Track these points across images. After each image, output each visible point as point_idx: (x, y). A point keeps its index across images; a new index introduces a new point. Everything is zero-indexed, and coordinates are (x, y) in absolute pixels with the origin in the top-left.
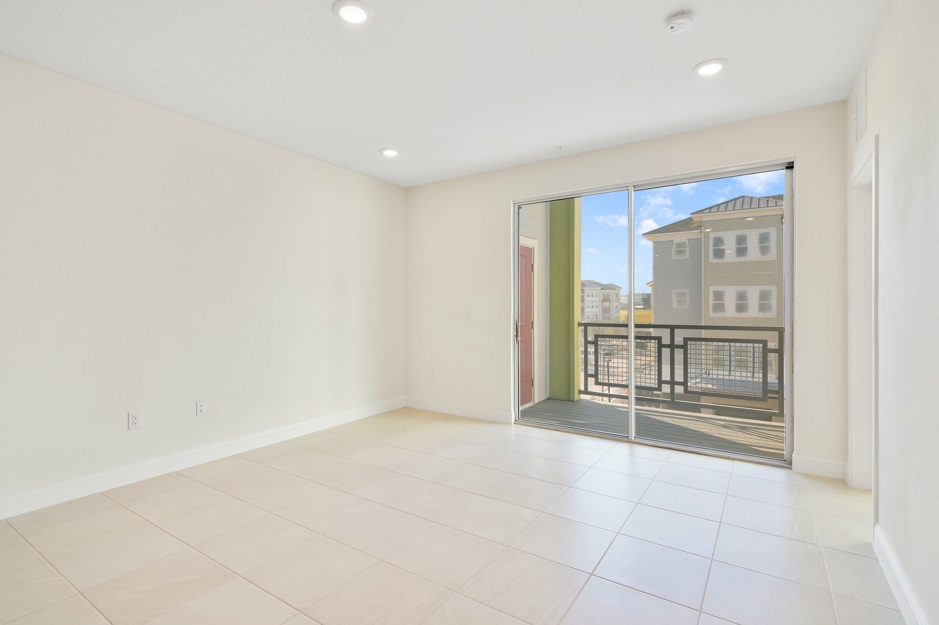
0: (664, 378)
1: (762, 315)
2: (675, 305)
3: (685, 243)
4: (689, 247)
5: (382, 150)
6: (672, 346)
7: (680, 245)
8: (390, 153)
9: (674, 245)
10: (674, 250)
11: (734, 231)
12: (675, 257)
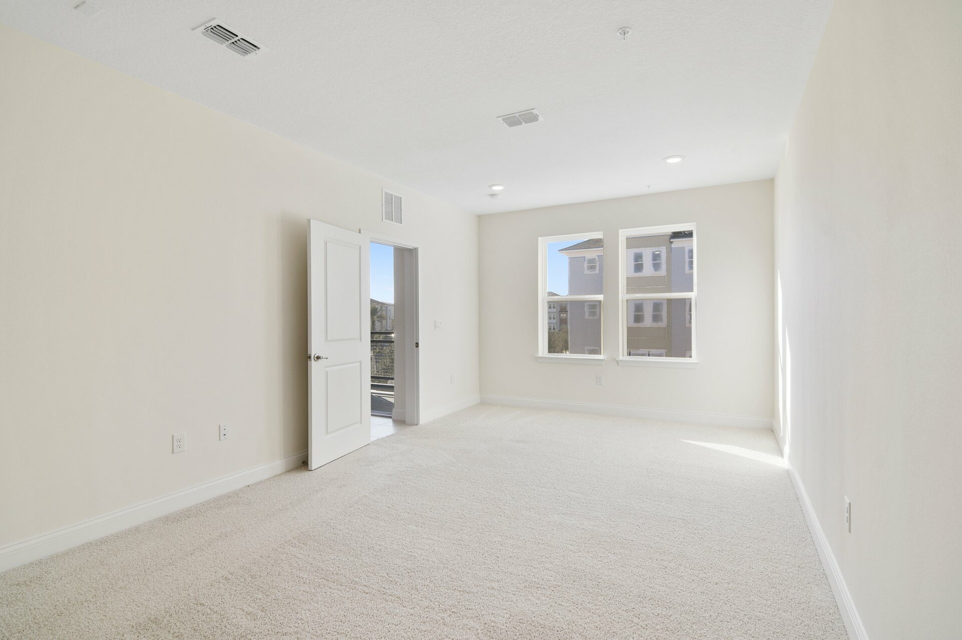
1: (655, 325)
2: (587, 316)
3: (595, 259)
4: (598, 263)
7: (591, 261)
9: (586, 262)
10: (586, 265)
11: (632, 249)
12: (587, 272)
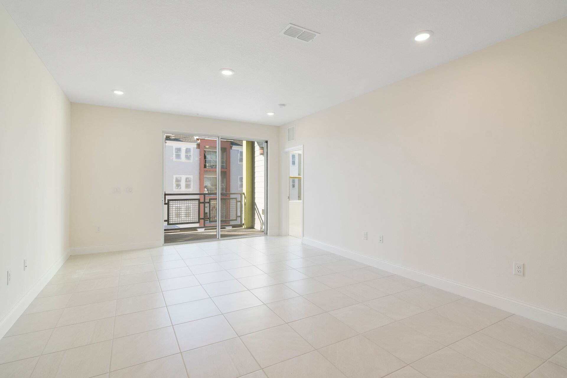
0: (201, 217)
5: (113, 91)
6: (204, 203)
8: (119, 93)
